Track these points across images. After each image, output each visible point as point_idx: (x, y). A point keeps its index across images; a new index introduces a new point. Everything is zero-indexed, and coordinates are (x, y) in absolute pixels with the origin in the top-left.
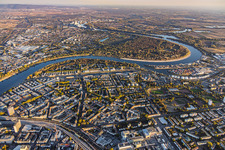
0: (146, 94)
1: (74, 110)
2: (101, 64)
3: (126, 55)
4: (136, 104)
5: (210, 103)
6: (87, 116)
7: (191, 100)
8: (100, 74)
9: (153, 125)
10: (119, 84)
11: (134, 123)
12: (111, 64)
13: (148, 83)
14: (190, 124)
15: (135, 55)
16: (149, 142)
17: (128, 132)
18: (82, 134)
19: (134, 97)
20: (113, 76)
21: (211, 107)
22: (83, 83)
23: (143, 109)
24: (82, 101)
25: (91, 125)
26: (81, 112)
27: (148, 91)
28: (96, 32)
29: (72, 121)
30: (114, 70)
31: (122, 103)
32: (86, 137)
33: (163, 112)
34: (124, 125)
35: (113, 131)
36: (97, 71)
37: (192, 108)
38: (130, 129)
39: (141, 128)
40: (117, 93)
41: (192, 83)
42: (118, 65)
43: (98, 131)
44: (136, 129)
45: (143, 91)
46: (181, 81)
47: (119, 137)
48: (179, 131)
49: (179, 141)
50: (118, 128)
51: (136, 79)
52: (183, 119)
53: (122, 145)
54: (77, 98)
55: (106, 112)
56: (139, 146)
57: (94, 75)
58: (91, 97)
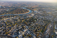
0: (22, 22)
1: (4, 30)
2: (9, 17)
3: (15, 13)
5: (35, 21)
6: (8, 31)
7: (32, 21)
8: (9, 19)
9: (25, 28)
10: (15, 21)
12: (12, 16)
13: (22, 19)
14: (33, 26)
15: (17, 13)
16: (25, 32)
17: (20, 32)
18: (8, 36)
19: (19, 23)
20: (13, 19)
21: (36, 22)
23: (22, 26)
24: (6, 28)
25: (10, 33)
26: (6, 30)
27: (23, 21)
29: (4, 33)
30: (13, 17)
31: (17, 25)
32: (9, 36)
33: (27, 25)
34: (19, 30)
35: (16, 33)
37: (32, 23)
38: (20, 31)
39: (23, 30)
40: (15, 23)
41: (31, 18)
43: (12, 34)
44: (22, 31)
45: (21, 21)
46: (29, 18)
47: (18, 34)
48: (31, 28)
49: (31, 30)
50: (17, 32)
51: (19, 19)
52: (31, 25)
53: (19, 35)
54: (4, 27)
55: (13, 28)
57: (7, 20)
58: (8, 26)
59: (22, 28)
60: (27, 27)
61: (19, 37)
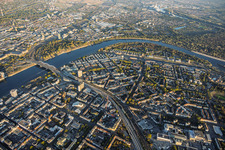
0: (207, 97)
1: (128, 89)
2: (168, 52)
3: (200, 49)
4: (192, 102)
6: (137, 97)
8: (163, 62)
9: (203, 130)
10: (179, 77)
11: (182, 120)
12: (178, 55)
13: (214, 85)
15: (210, 51)
16: (192, 144)
17: (172, 127)
18: (128, 112)
19: (191, 94)
20: (176, 67)
22: (144, 66)
23: (198, 111)
24: (137, 83)
25: (138, 107)
26: (133, 92)
27: (212, 94)
28: (174, 19)
29: (123, 97)
30: (179, 61)
31: (176, 97)
32: (130, 115)
35: (157, 120)
36: (160, 58)
38: (175, 125)
40: (174, 85)
42: (185, 58)
43: (142, 114)
45: (204, 92)
47: (161, 128)
50: (163, 119)
51: (202, 77)
53: (161, 136)
54: (134, 79)
55: (157, 99)
56: (178, 143)
57: (157, 61)
58: (147, 81)
59: (187, 120)
60: (217, 130)
61: (156, 138)
